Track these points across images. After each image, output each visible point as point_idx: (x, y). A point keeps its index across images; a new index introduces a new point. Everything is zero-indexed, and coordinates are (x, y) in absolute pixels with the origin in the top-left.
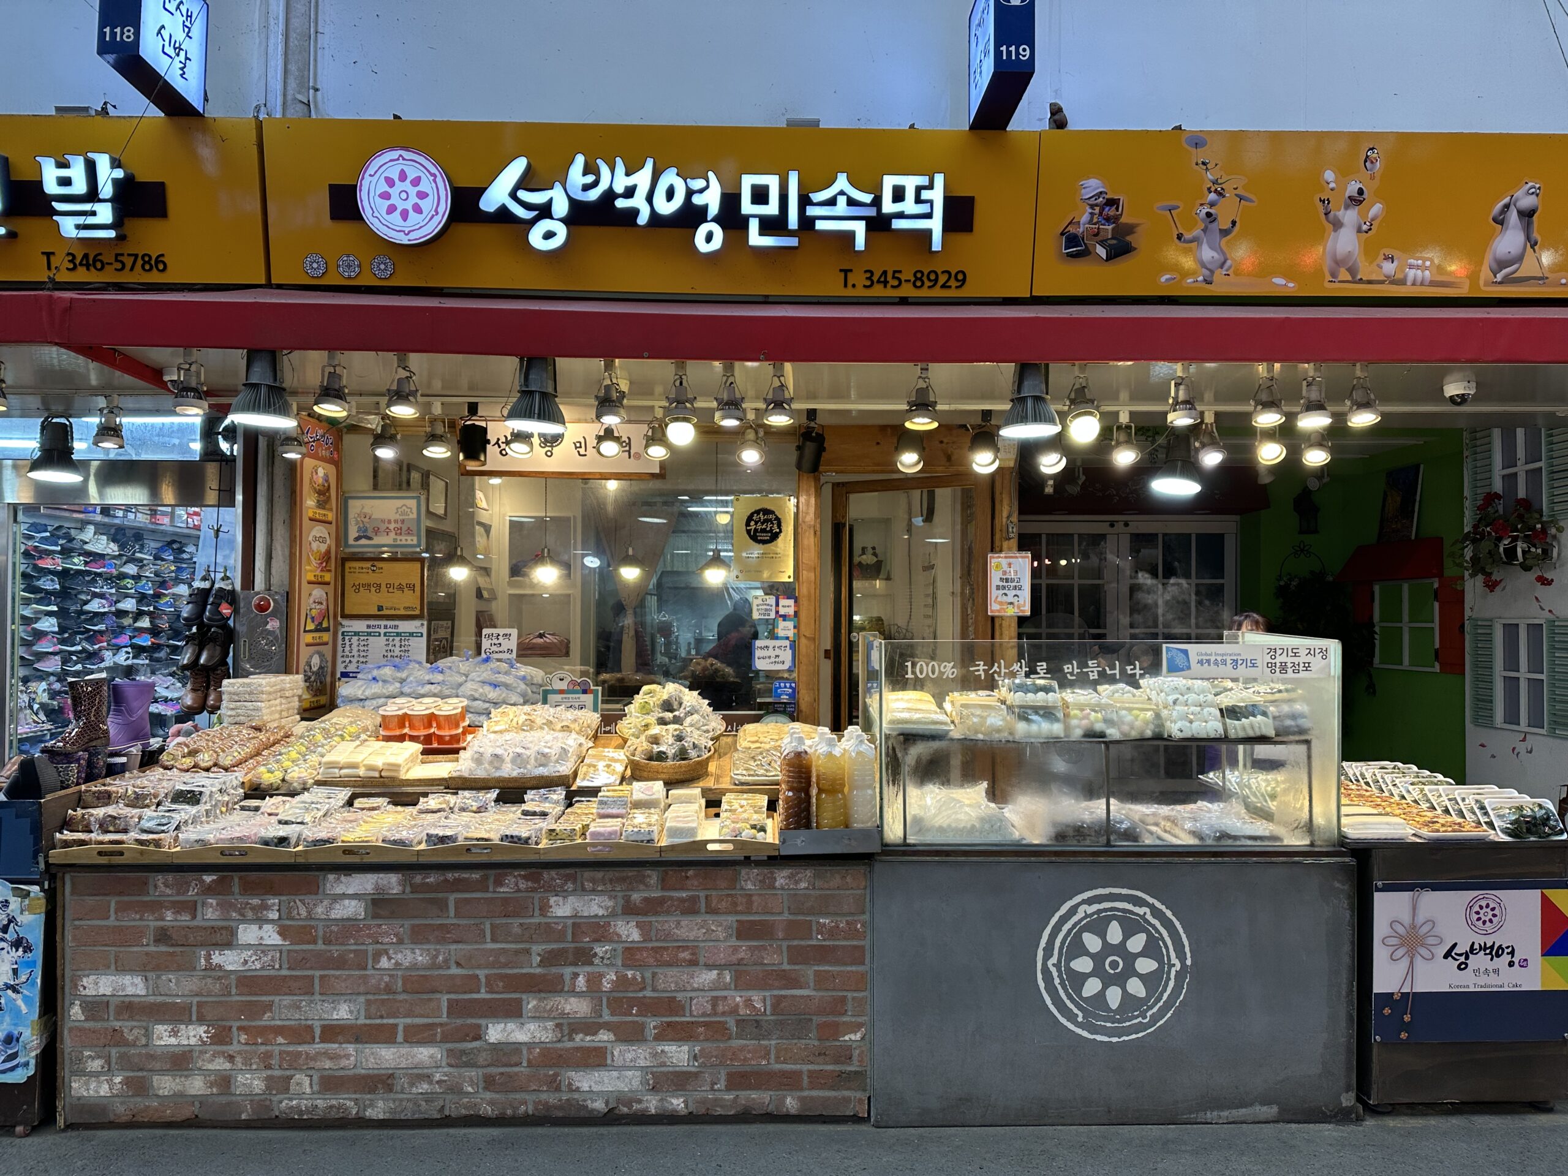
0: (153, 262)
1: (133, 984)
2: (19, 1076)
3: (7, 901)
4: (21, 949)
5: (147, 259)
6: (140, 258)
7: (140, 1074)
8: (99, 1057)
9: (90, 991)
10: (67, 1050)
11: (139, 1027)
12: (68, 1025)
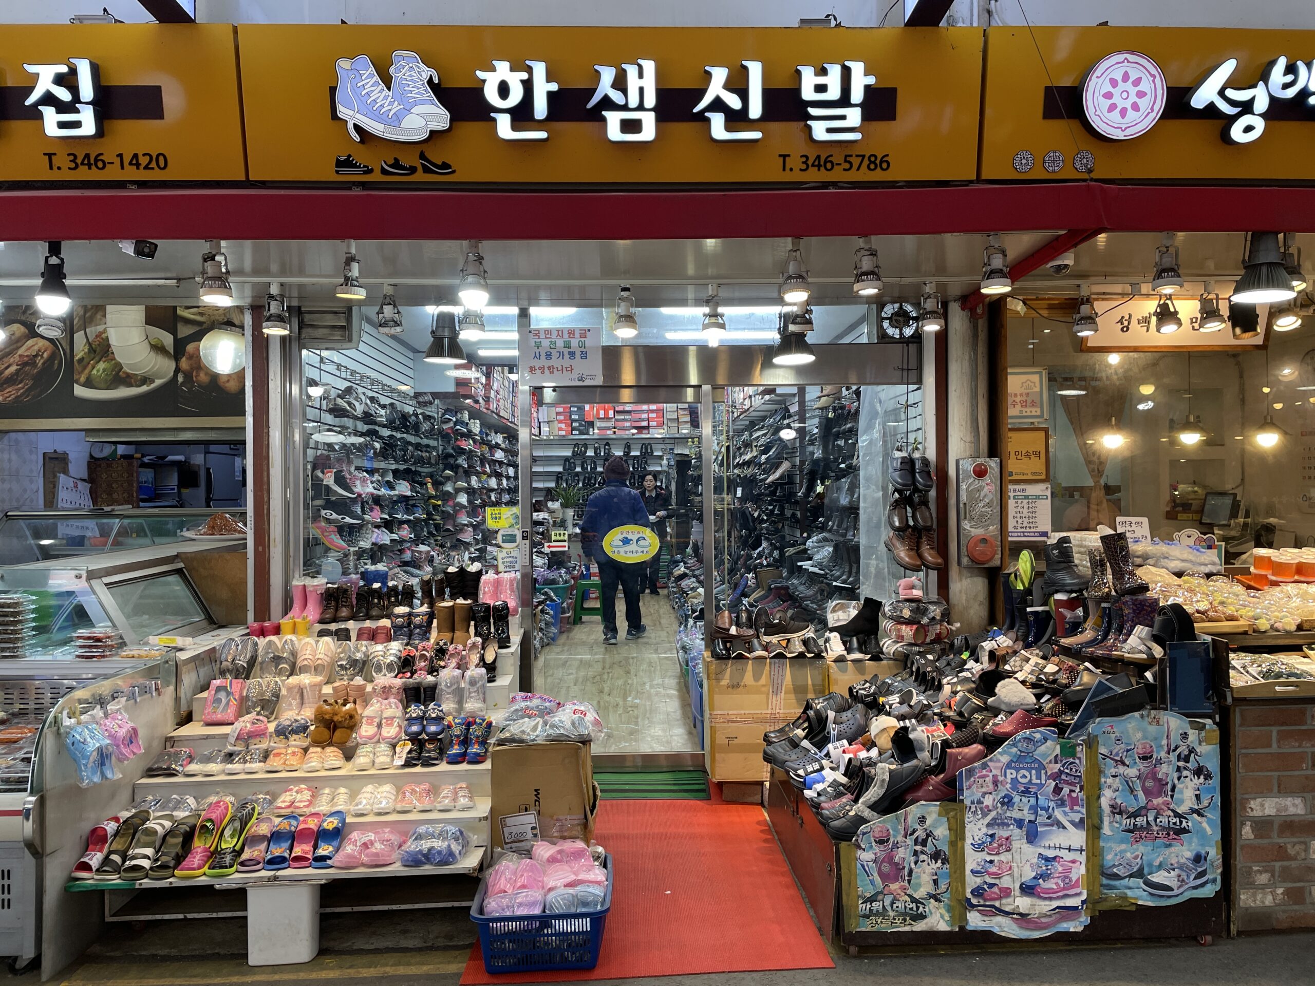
0: (878, 162)
1: (1294, 805)
2: (1209, 891)
3: (1185, 733)
4: (1202, 777)
5: (873, 159)
6: (866, 159)
7: (1298, 885)
8: (1266, 871)
9: (1257, 813)
10: (1239, 866)
11: (1300, 843)
12: (1239, 843)
